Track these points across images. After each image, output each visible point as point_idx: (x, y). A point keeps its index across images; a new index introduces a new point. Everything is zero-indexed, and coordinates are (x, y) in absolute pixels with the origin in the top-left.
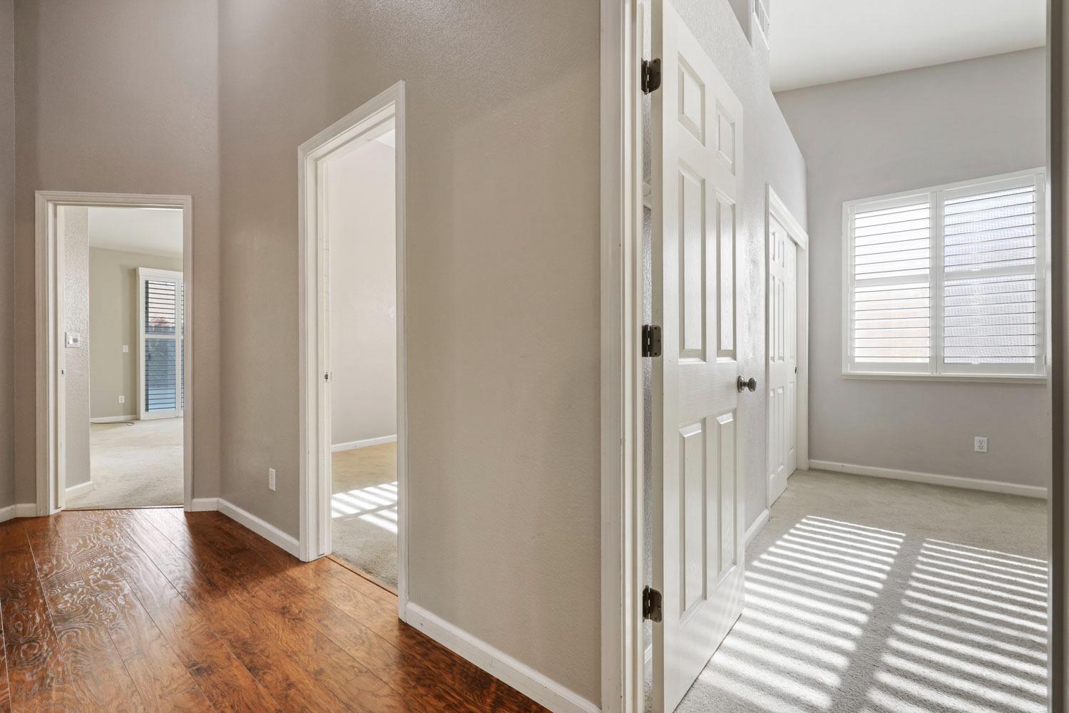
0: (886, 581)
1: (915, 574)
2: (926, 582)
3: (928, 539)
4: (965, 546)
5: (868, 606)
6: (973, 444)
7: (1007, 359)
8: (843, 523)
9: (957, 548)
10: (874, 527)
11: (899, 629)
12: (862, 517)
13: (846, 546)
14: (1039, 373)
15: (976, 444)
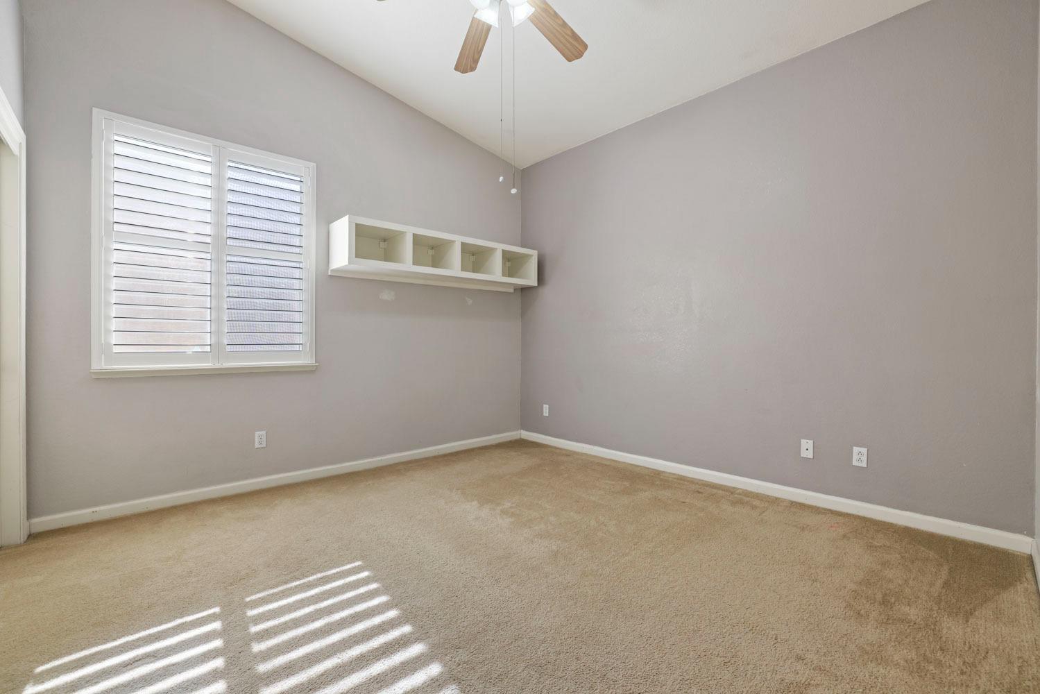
3: (248, 599)
4: (289, 586)
6: (254, 441)
14: (305, 360)
15: (257, 440)
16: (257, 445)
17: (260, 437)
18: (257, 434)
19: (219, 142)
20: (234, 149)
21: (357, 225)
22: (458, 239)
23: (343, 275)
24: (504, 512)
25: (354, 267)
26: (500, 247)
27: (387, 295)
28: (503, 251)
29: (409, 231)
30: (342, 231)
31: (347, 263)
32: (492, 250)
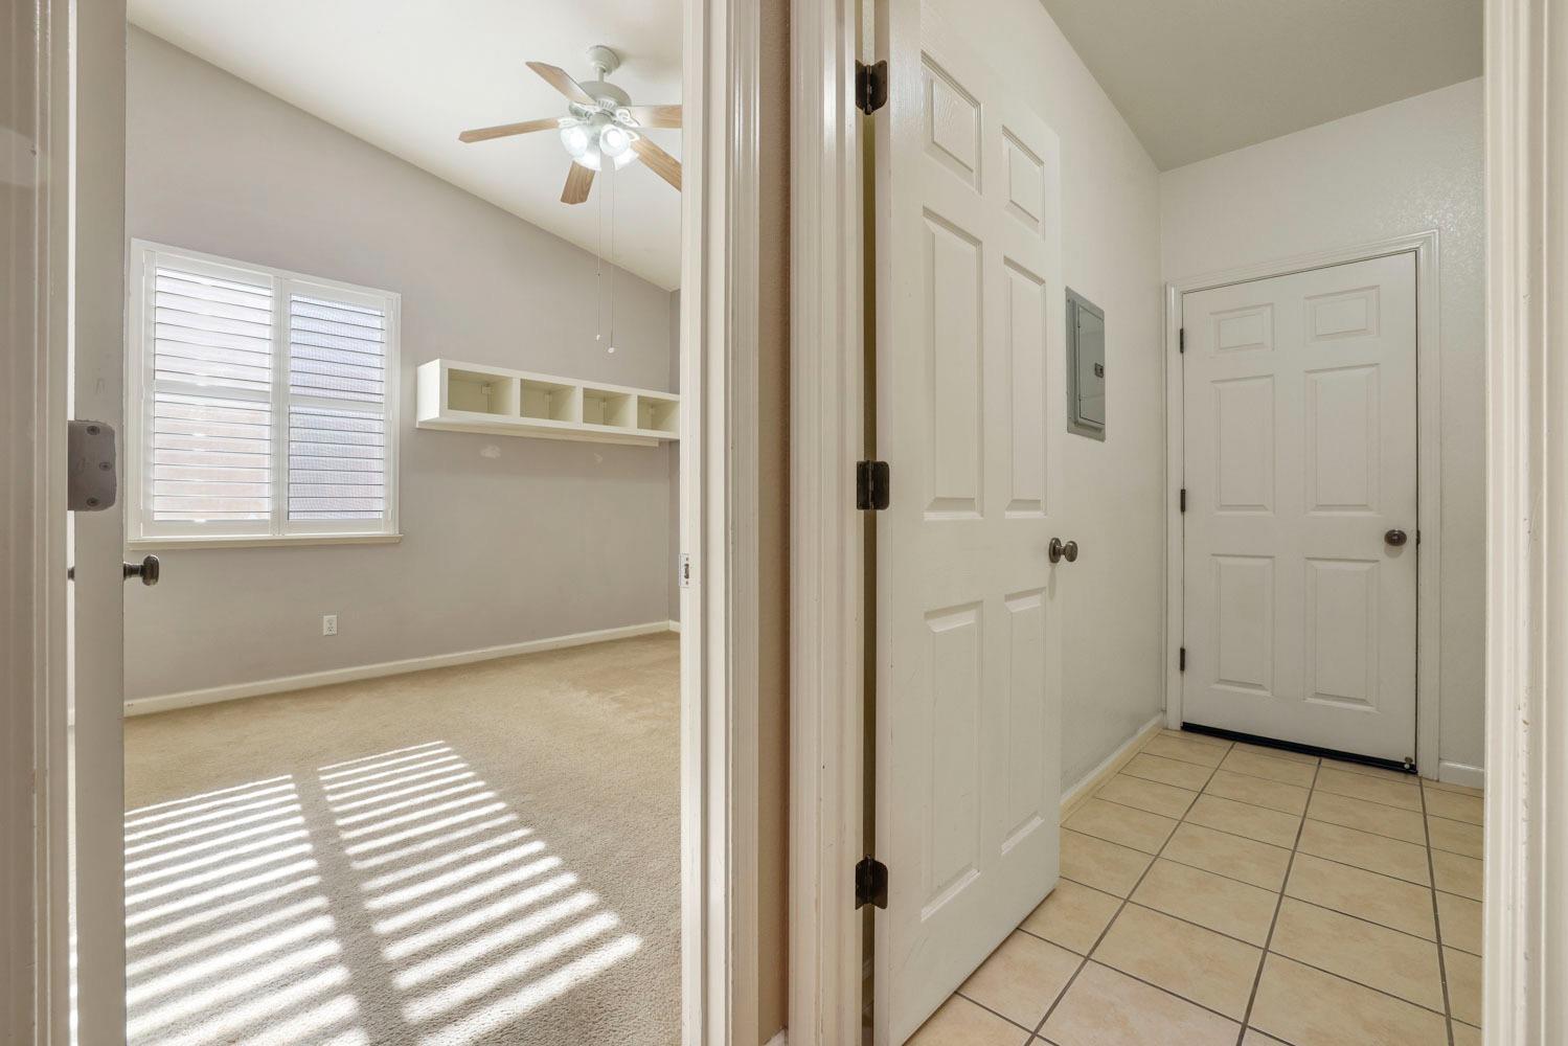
0: (315, 852)
1: (340, 822)
2: (360, 824)
3: (321, 769)
4: (364, 759)
5: (319, 902)
6: (322, 625)
7: (339, 514)
8: (193, 798)
9: (358, 765)
10: (247, 783)
11: (375, 904)
12: (218, 776)
13: (227, 832)
14: (387, 530)
15: (326, 625)
16: (326, 632)
17: (330, 622)
18: (326, 618)
19: (279, 272)
20: (297, 279)
21: (450, 371)
22: (579, 385)
23: (434, 427)
24: (615, 700)
25: (445, 420)
26: (634, 393)
27: (491, 452)
28: (639, 397)
29: (516, 376)
30: (432, 376)
31: (437, 415)
32: (626, 396)
